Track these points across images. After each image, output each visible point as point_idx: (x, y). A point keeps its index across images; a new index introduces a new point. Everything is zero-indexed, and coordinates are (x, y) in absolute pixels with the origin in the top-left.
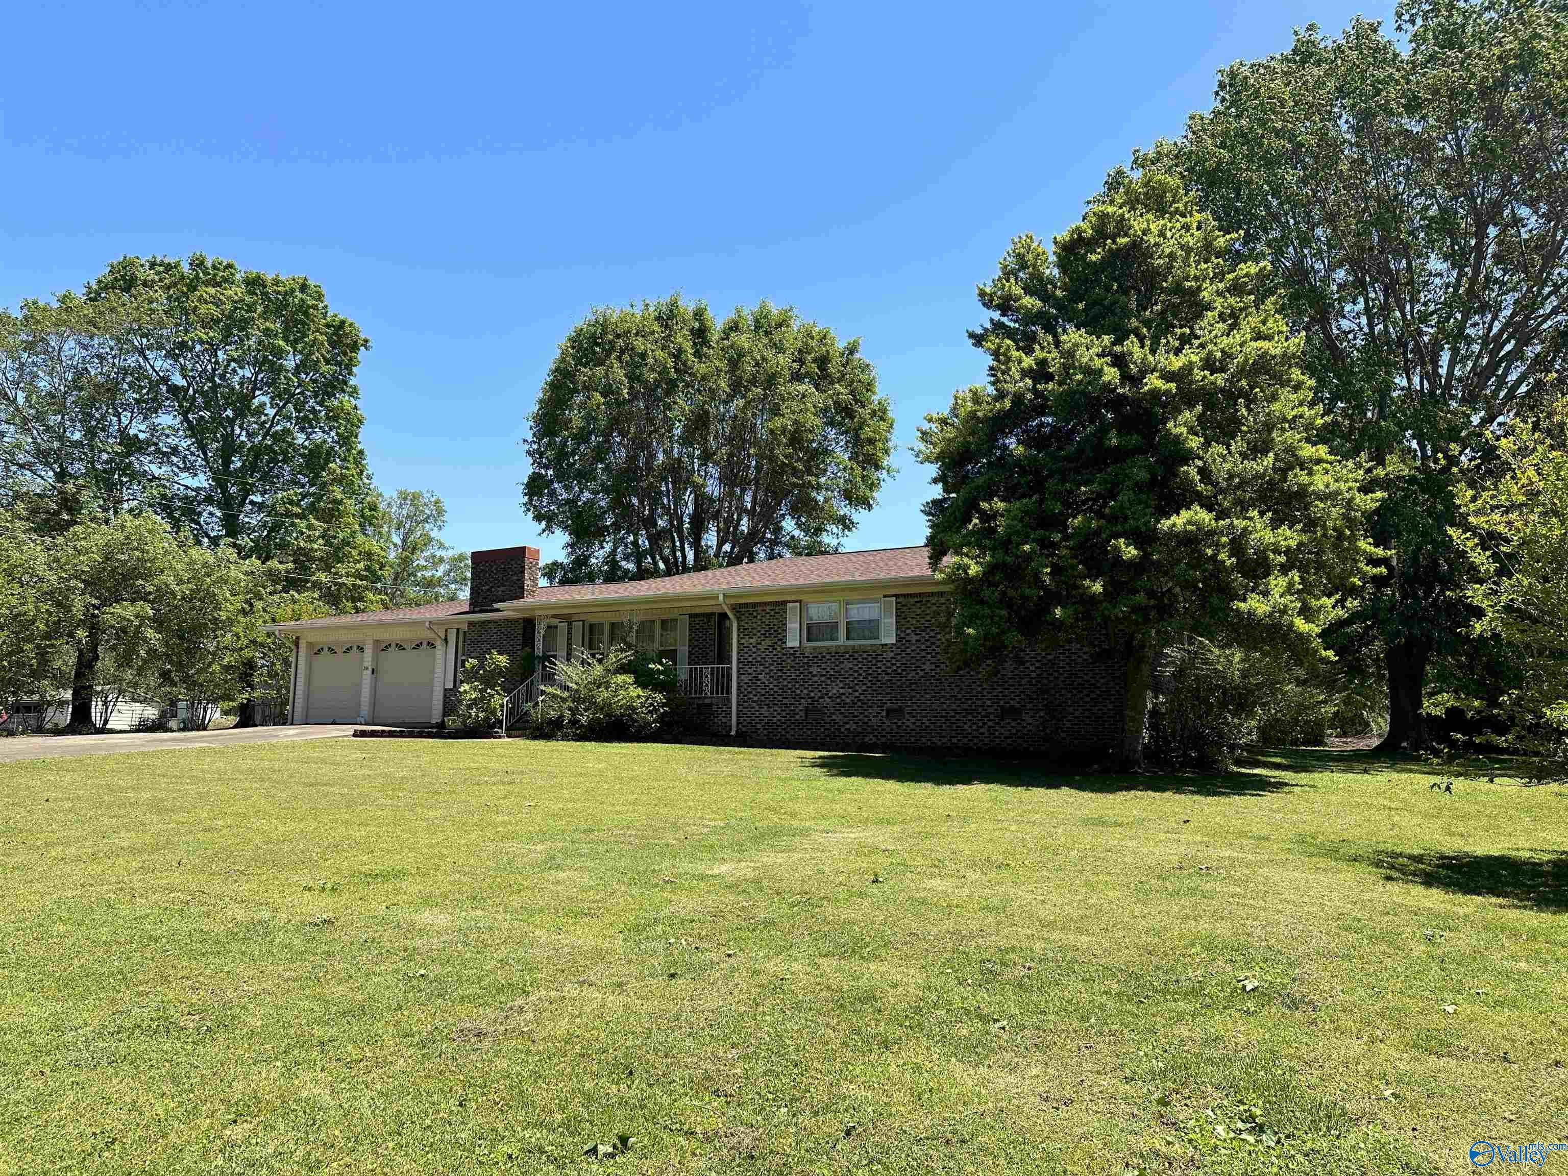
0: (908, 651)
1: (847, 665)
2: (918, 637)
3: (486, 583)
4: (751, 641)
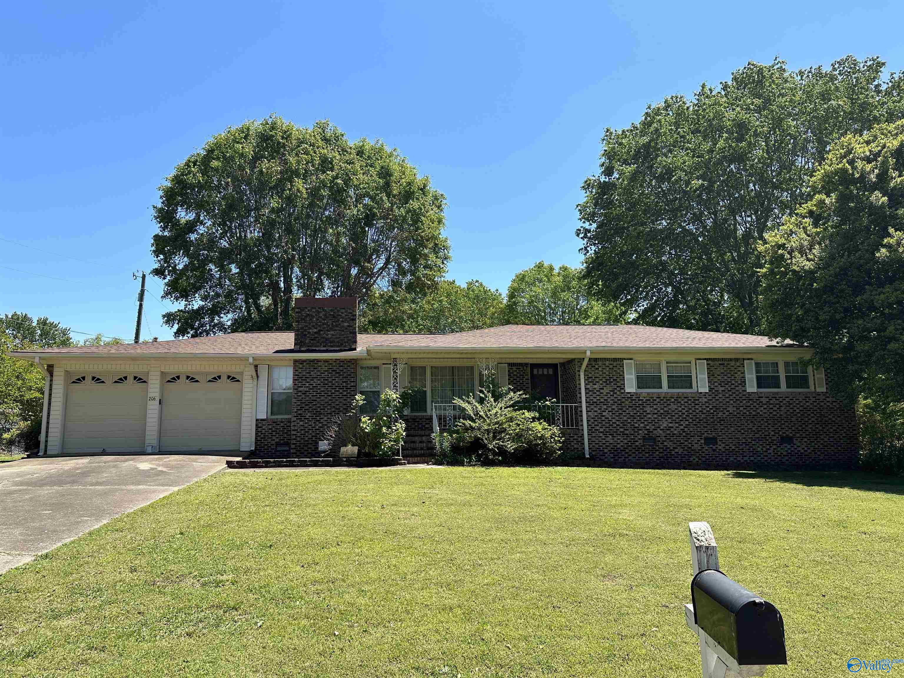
0: (717, 398)
1: (673, 407)
2: (723, 389)
3: (313, 326)
4: (595, 386)
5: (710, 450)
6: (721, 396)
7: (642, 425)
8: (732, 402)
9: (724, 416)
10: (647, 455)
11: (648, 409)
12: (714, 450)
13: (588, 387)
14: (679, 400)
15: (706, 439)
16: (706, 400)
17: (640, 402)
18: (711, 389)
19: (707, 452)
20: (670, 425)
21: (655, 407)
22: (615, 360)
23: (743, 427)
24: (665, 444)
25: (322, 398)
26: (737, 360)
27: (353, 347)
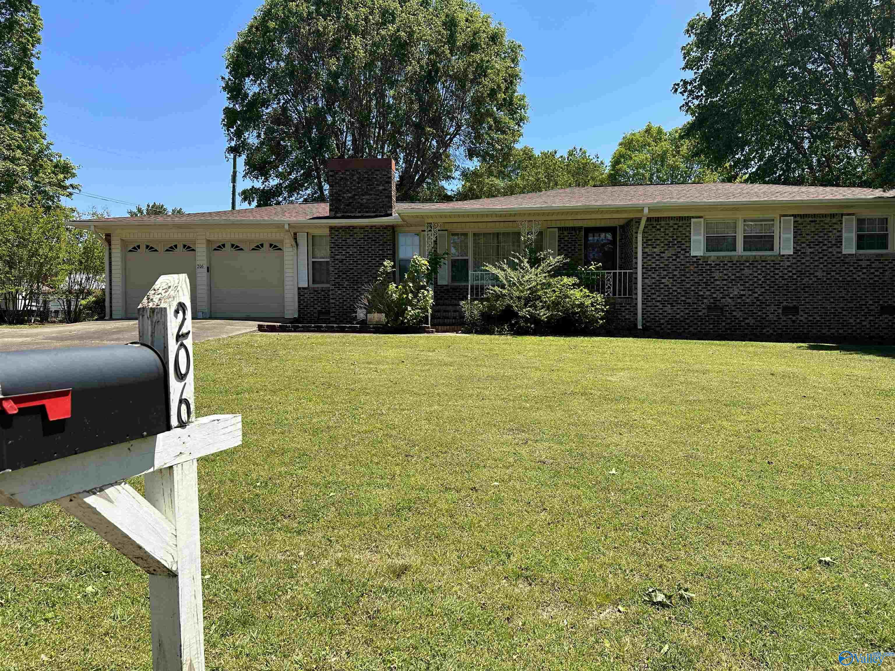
0: (803, 261)
1: (747, 272)
2: (812, 250)
3: (348, 191)
4: (655, 250)
5: (789, 322)
6: (808, 258)
7: (708, 293)
8: (821, 266)
9: (811, 282)
10: (711, 326)
11: (717, 275)
12: (794, 322)
13: (646, 250)
14: (756, 264)
15: (785, 309)
16: (789, 264)
17: (708, 267)
18: (796, 251)
19: (784, 324)
20: (742, 293)
21: (725, 272)
22: (681, 218)
23: (833, 295)
24: (734, 313)
25: (359, 267)
26: (833, 216)
27: (389, 212)
